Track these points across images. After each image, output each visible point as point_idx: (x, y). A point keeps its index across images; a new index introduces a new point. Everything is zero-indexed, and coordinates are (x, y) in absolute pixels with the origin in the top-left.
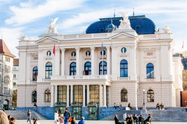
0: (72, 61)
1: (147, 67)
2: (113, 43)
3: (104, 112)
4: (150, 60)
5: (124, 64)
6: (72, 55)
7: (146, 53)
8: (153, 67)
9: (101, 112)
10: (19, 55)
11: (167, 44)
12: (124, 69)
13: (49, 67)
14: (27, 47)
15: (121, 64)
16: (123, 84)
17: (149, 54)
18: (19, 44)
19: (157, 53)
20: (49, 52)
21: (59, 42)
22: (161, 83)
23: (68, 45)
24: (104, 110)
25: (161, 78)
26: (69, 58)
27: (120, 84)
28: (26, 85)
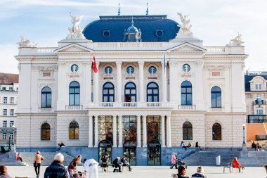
0: (106, 81)
1: (212, 92)
2: (172, 57)
3: (168, 154)
4: (216, 82)
5: (186, 87)
6: (106, 72)
7: (211, 72)
8: (220, 92)
9: (164, 155)
10: (20, 68)
11: (240, 61)
12: (186, 93)
13: (75, 88)
14: (34, 57)
15: (182, 87)
16: (187, 115)
17: (214, 74)
18: (20, 52)
19: (226, 73)
20: (75, 67)
21: (91, 52)
22: (231, 114)
23: (105, 57)
24: (168, 151)
25: (232, 108)
26: (101, 75)
27: (182, 115)
28: (31, 115)
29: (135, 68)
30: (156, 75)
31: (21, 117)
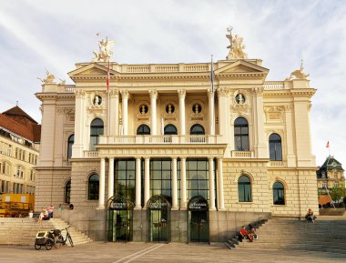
1: (270, 141)
5: (241, 126)
6: (141, 111)
7: (268, 115)
8: (280, 141)
10: (42, 110)
11: (306, 99)
12: (241, 135)
15: (236, 126)
16: (243, 164)
17: (272, 117)
19: (287, 116)
20: (97, 98)
21: (117, 75)
23: (135, 84)
25: (297, 161)
26: (135, 116)
27: (237, 164)
28: (53, 169)
29: (175, 106)
30: (202, 115)
31: (42, 172)
